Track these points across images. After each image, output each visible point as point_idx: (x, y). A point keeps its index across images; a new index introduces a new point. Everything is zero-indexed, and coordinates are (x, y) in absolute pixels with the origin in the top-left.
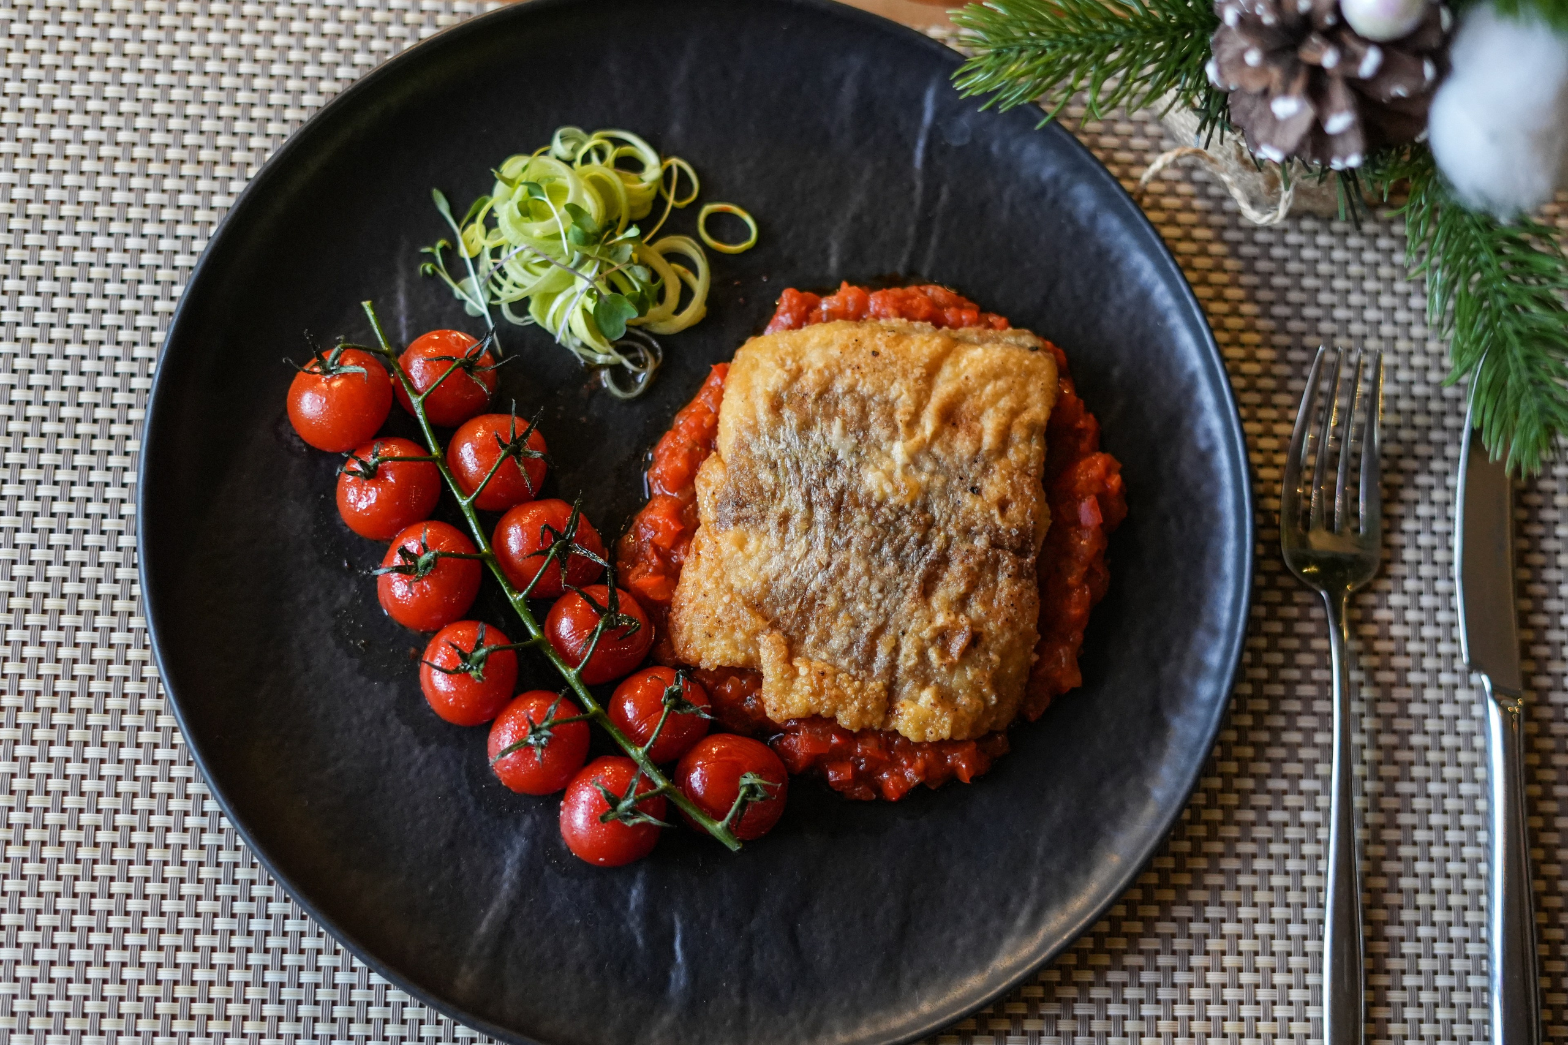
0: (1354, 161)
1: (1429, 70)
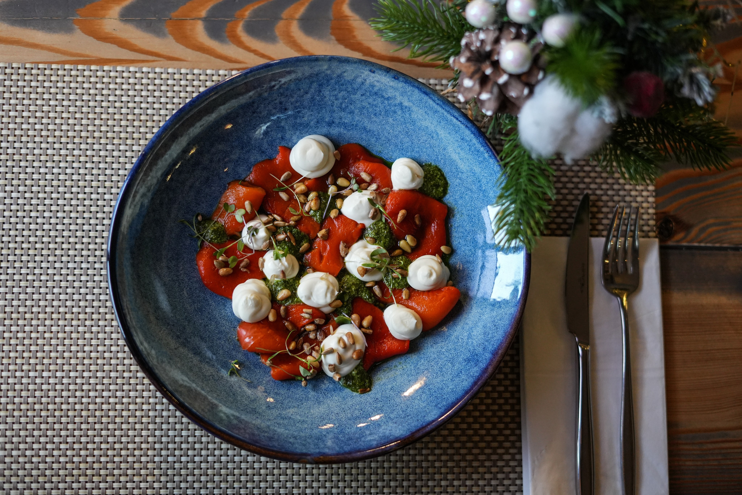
0: (489, 113)
1: (526, 91)
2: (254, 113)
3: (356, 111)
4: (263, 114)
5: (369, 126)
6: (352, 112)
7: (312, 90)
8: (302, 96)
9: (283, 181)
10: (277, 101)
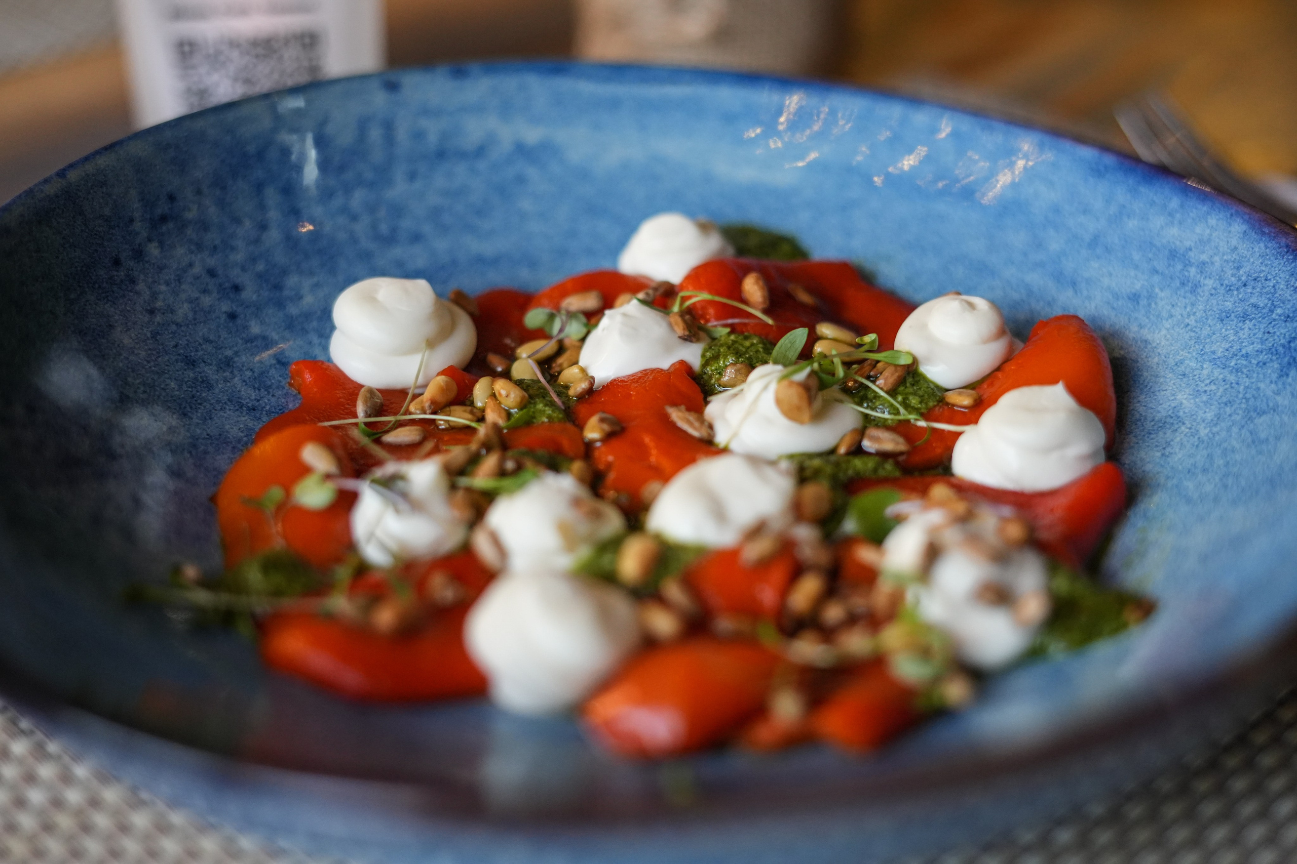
2: (152, 312)
3: (427, 228)
4: (181, 313)
5: (488, 248)
6: (416, 238)
7: (274, 215)
8: (257, 241)
9: (368, 415)
10: (197, 270)
